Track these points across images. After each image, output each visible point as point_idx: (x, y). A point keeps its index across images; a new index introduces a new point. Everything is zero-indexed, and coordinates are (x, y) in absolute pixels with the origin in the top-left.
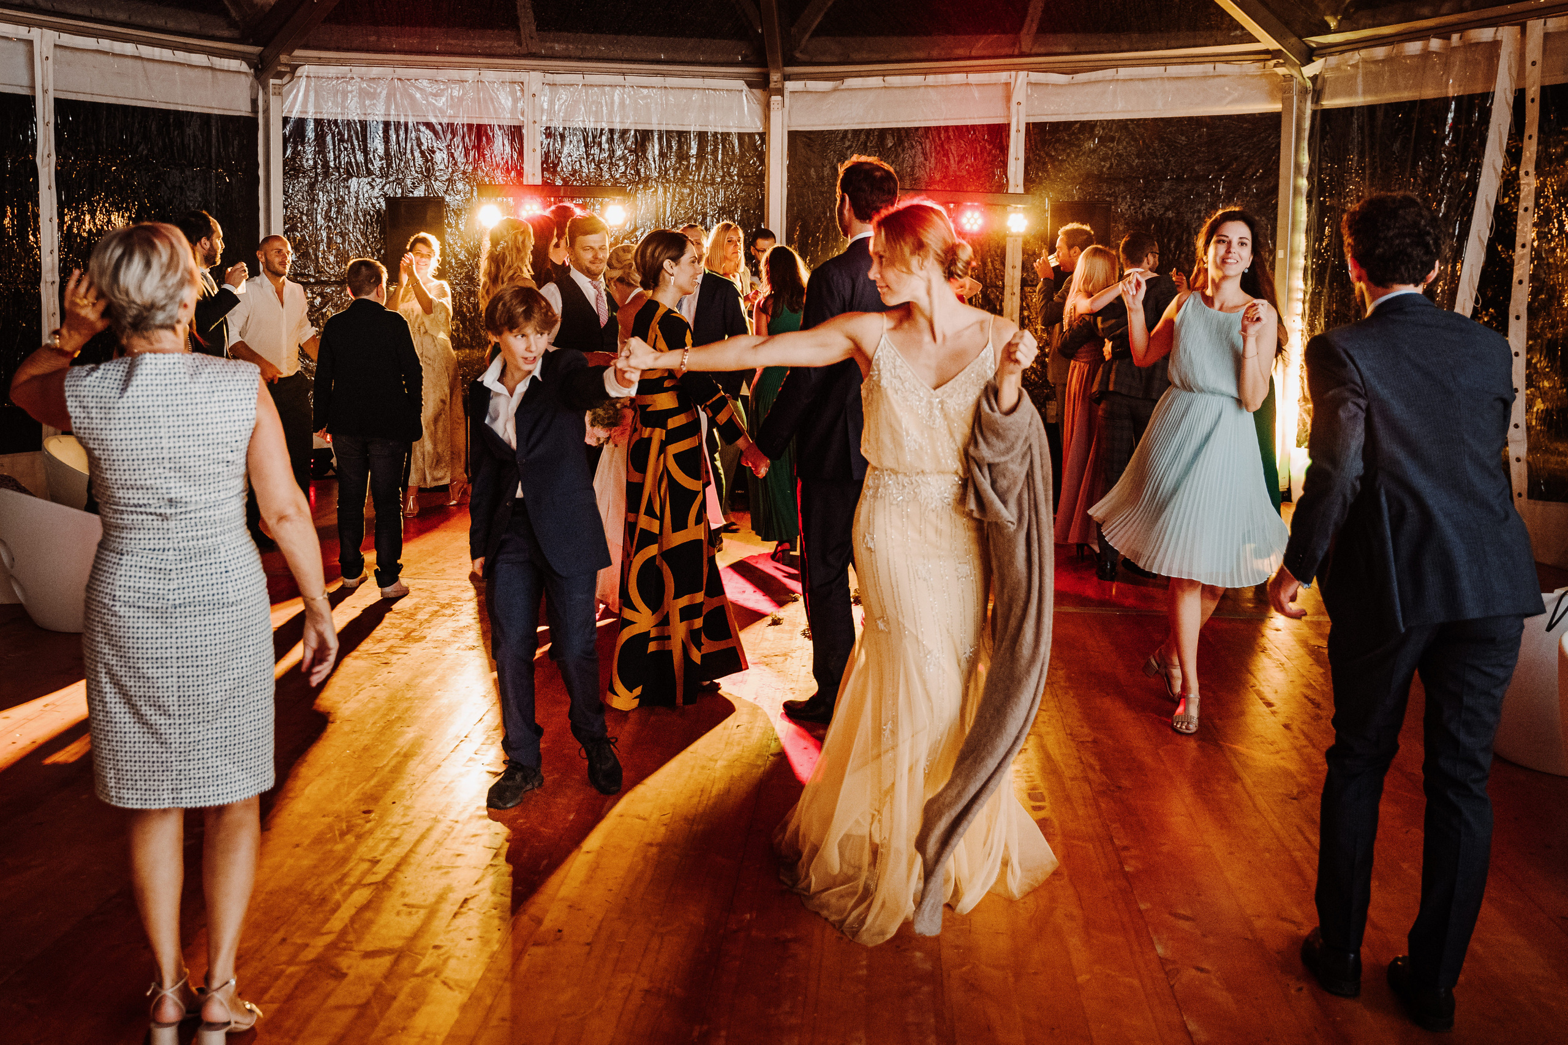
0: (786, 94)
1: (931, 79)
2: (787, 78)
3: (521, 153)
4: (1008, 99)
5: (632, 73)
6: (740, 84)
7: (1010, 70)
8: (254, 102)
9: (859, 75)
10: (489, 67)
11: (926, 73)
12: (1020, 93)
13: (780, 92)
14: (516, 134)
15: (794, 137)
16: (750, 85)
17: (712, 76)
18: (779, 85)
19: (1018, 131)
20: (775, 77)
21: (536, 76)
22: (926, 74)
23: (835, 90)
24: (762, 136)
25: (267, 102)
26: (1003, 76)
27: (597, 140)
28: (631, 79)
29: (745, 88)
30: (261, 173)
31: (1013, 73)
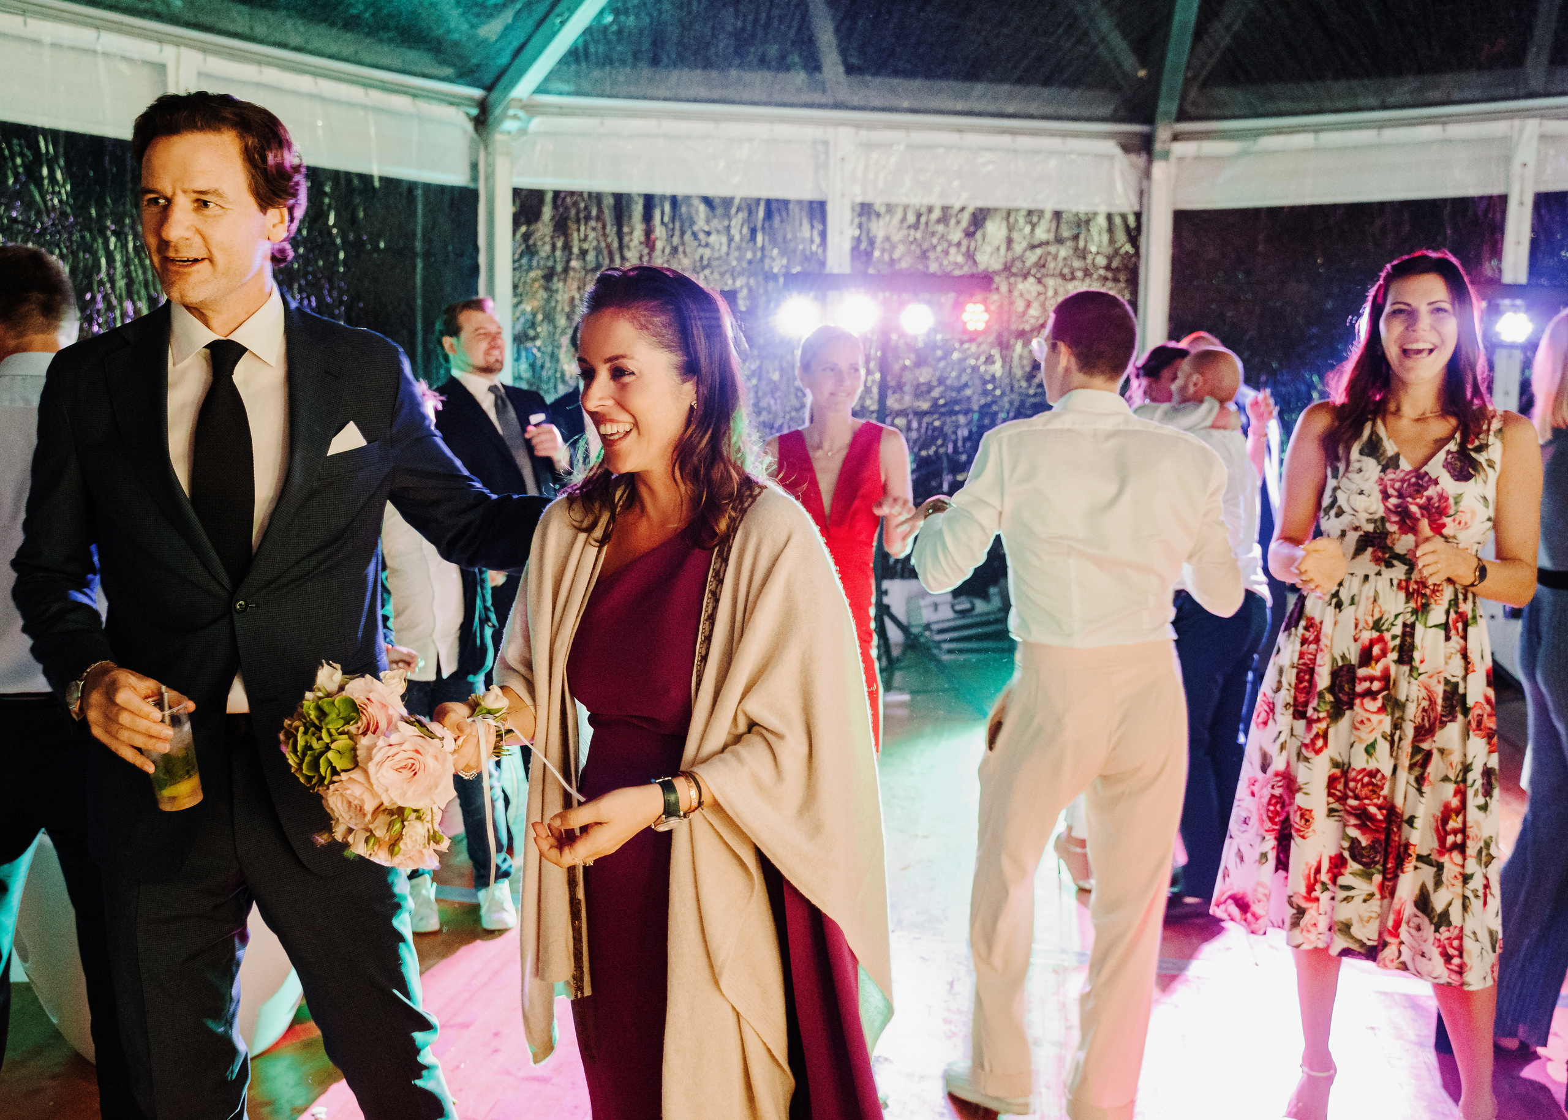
0: (1173, 158)
1: (1389, 134)
2: (1176, 138)
3: (823, 235)
4: (1507, 160)
5: (972, 129)
6: (1111, 147)
7: (1512, 118)
8: (474, 167)
9: (1279, 131)
10: (783, 120)
11: (1380, 125)
12: (1527, 152)
13: (1166, 155)
14: (817, 210)
15: (1183, 219)
16: (1126, 148)
17: (1076, 135)
18: (1166, 146)
19: (1521, 203)
20: (1163, 133)
21: (845, 132)
22: (1380, 127)
23: (1244, 153)
24: (1138, 216)
25: (490, 166)
26: (1500, 128)
27: (923, 219)
28: (971, 139)
29: (1118, 151)
30: (482, 260)
31: (1517, 123)
